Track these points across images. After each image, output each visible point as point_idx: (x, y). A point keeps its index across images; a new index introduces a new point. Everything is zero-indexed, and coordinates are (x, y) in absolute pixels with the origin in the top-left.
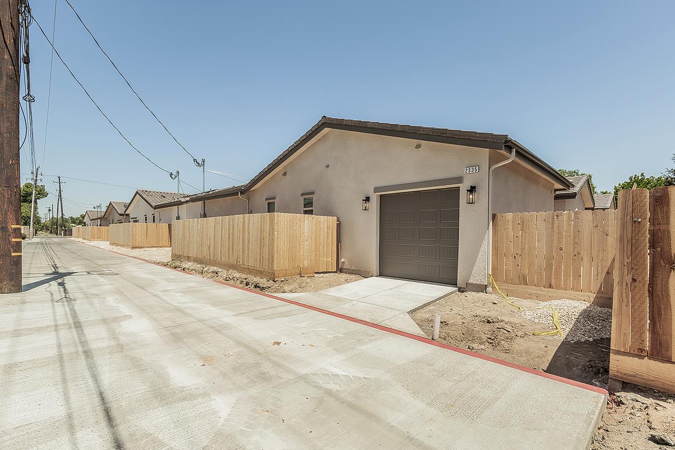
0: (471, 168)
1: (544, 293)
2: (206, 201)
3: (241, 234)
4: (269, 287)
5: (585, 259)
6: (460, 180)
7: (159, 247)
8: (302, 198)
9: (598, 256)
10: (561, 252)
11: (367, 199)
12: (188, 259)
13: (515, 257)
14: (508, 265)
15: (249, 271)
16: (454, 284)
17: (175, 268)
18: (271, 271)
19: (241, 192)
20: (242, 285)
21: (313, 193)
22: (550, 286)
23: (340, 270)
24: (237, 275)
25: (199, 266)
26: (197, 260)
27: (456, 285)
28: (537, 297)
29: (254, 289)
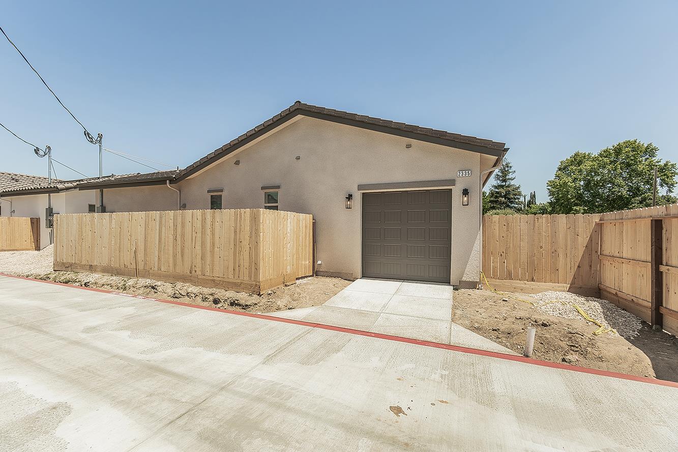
0: (464, 172)
1: (527, 286)
2: (104, 190)
3: (199, 235)
4: (256, 304)
5: (561, 255)
6: (452, 182)
7: (13, 250)
8: (263, 192)
9: (571, 252)
10: (542, 250)
11: (350, 197)
12: (92, 268)
13: (501, 255)
14: (495, 262)
15: (215, 283)
16: (447, 282)
17: (66, 283)
18: (254, 283)
19: (170, 181)
20: (206, 304)
21: (278, 187)
22: (533, 280)
23: (316, 273)
24: (193, 289)
25: (114, 278)
26: (108, 270)
27: (450, 283)
28: (522, 290)
29: (230, 308)
